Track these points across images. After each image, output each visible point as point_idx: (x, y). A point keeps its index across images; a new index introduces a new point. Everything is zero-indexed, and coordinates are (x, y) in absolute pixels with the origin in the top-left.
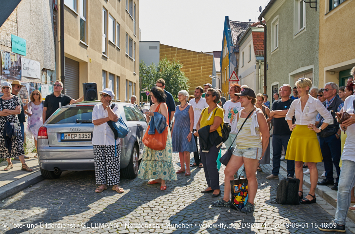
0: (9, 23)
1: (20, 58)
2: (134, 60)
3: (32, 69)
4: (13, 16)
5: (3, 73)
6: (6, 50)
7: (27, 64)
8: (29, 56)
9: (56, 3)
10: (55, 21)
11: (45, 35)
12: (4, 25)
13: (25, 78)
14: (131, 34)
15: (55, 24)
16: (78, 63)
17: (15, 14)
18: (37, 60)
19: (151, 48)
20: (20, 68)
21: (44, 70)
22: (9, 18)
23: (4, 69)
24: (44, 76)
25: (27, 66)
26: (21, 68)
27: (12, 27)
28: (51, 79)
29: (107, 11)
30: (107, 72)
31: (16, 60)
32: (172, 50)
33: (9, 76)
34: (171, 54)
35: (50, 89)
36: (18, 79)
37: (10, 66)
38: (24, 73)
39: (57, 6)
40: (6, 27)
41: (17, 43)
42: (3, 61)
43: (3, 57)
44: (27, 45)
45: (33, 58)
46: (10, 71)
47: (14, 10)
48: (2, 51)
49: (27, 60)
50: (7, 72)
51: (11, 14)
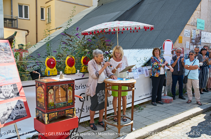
0: (196, 12)
1: (201, 32)
3: (207, 38)
4: (198, 8)
5: (192, 42)
6: (194, 28)
7: (204, 35)
8: (206, 29)
12: (194, 14)
13: (203, 44)
17: (200, 6)
18: (210, 32)
20: (200, 38)
23: (192, 39)
25: (204, 36)
27: (197, 14)
31: (199, 33)
33: (195, 43)
36: (199, 44)
37: (195, 37)
38: (202, 41)
40: (195, 14)
41: (200, 23)
42: (192, 35)
43: (192, 32)
44: (205, 23)
45: (208, 31)
46: (195, 40)
47: (199, 4)
48: (192, 29)
49: (205, 33)
50: (194, 41)
51: (197, 6)
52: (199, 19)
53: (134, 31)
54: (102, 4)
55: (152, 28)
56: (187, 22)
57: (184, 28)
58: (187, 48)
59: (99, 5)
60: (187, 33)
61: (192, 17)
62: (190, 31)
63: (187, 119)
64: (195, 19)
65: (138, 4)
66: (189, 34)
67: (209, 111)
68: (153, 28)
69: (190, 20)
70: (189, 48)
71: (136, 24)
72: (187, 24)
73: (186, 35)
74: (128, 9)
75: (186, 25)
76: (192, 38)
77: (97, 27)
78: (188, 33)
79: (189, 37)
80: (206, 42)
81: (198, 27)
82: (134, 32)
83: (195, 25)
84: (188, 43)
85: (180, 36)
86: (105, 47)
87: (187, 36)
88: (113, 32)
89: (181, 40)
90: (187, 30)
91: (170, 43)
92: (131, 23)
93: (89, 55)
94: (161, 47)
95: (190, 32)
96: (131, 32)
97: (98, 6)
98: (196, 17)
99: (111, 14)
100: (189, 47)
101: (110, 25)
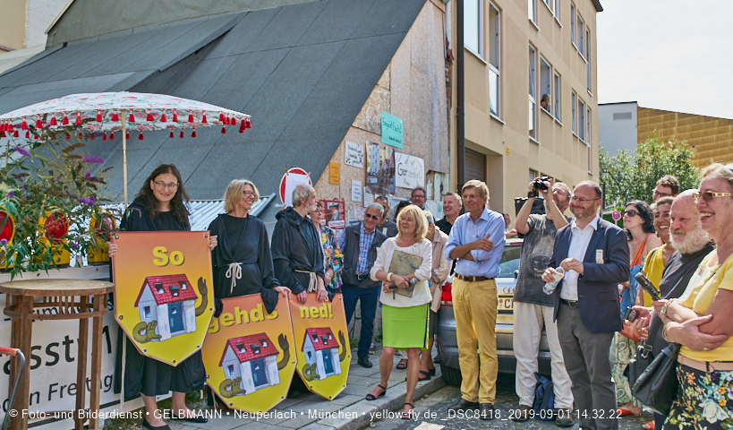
0: (379, 92)
1: (393, 154)
2: (589, 145)
3: (411, 172)
4: (384, 80)
5: (368, 181)
6: (373, 141)
7: (403, 163)
8: (408, 148)
9: (450, 47)
10: (448, 80)
11: (432, 107)
12: (371, 96)
13: (401, 190)
14: (582, 92)
15: (448, 84)
16: (485, 156)
17: (388, 74)
18: (419, 156)
19: (617, 116)
20: (392, 172)
21: (430, 173)
22: (379, 82)
23: (368, 175)
24: (429, 185)
25: (404, 168)
26: (394, 171)
27: (382, 97)
28: (441, 190)
29: (537, 49)
30: (537, 172)
31: (388, 156)
32: (666, 119)
33: (377, 187)
34: (665, 127)
35: (439, 211)
37: (378, 169)
38: (399, 181)
39: (451, 51)
40: (375, 99)
41: (389, 126)
42: (369, 160)
43: (369, 153)
44: (405, 129)
45: (413, 153)
46: (378, 178)
47: (385, 68)
48: (367, 142)
49: (404, 157)
50: (374, 180)
51: (381, 75)
52: (387, 114)
53: (182, 133)
54: (65, 44)
55: (245, 125)
56: (353, 120)
57: (343, 138)
58: (355, 200)
59: (51, 44)
60: (353, 153)
61: (366, 105)
62: (361, 148)
63: (362, 424)
64: (375, 112)
65: (197, 52)
66: (358, 157)
67: (425, 398)
68: (248, 123)
69: (362, 113)
70: (360, 200)
71: (194, 106)
72: (354, 125)
73: (351, 161)
74: (161, 65)
75: (351, 129)
76: (368, 170)
77: (47, 106)
78: (356, 154)
79: (361, 166)
80: (408, 184)
81: (385, 140)
82: (182, 136)
83: (375, 130)
84: (358, 184)
85: (332, 161)
86: (79, 185)
87: (355, 164)
88: (108, 132)
89: (336, 175)
90: (354, 145)
91: (304, 180)
92: (177, 102)
93: (12, 204)
94: (274, 194)
95: (363, 152)
96: (172, 135)
97: (46, 48)
98: (378, 107)
99: (98, 79)
100: (360, 196)
101: (100, 101)
